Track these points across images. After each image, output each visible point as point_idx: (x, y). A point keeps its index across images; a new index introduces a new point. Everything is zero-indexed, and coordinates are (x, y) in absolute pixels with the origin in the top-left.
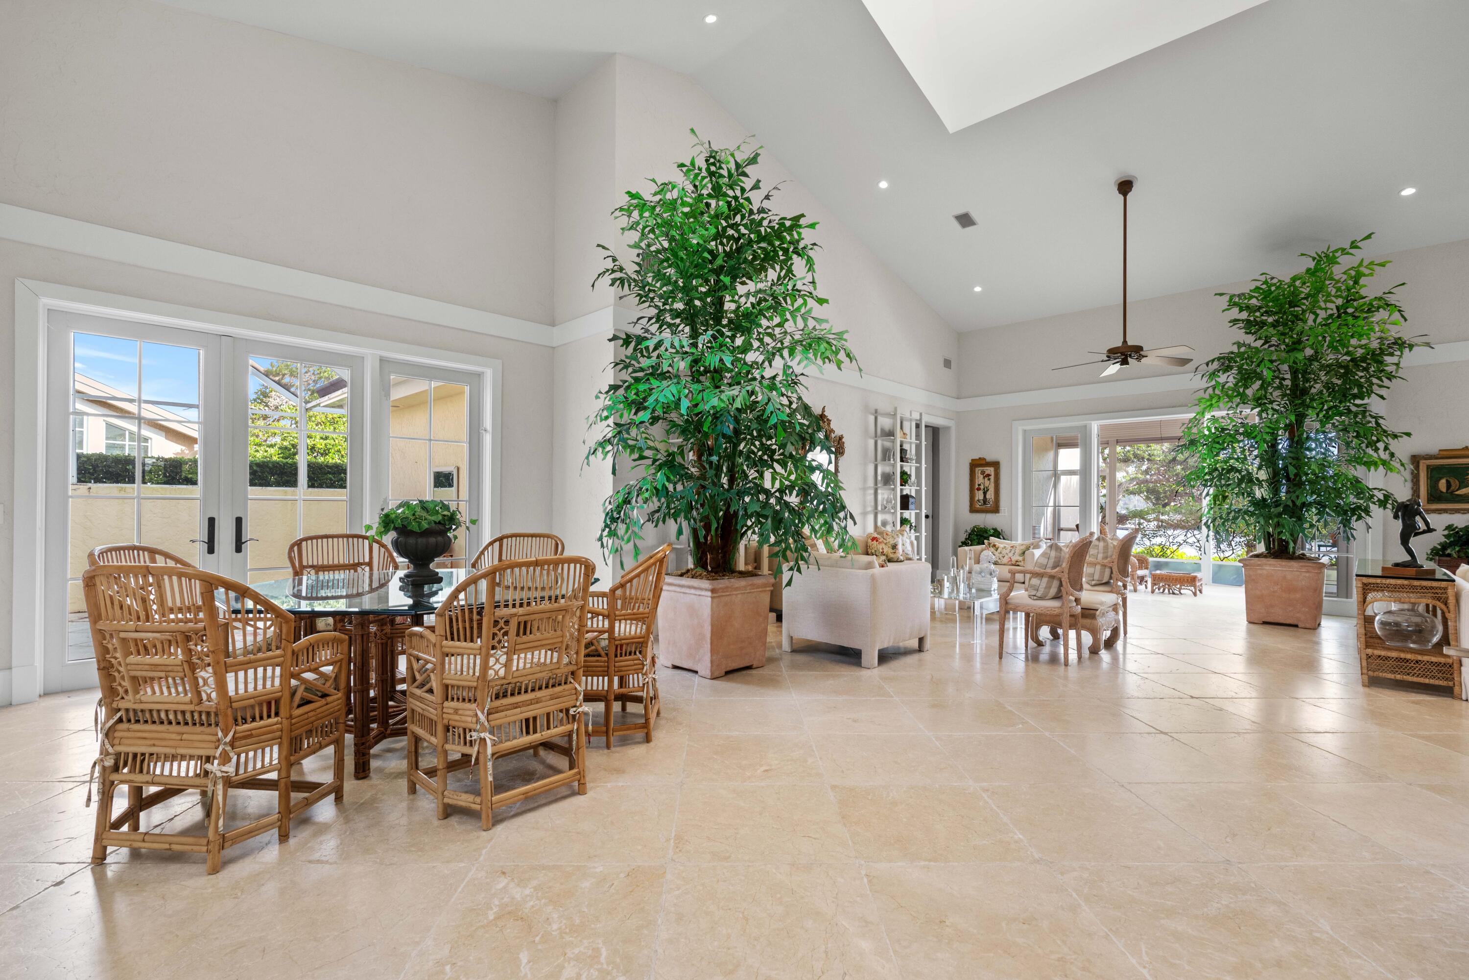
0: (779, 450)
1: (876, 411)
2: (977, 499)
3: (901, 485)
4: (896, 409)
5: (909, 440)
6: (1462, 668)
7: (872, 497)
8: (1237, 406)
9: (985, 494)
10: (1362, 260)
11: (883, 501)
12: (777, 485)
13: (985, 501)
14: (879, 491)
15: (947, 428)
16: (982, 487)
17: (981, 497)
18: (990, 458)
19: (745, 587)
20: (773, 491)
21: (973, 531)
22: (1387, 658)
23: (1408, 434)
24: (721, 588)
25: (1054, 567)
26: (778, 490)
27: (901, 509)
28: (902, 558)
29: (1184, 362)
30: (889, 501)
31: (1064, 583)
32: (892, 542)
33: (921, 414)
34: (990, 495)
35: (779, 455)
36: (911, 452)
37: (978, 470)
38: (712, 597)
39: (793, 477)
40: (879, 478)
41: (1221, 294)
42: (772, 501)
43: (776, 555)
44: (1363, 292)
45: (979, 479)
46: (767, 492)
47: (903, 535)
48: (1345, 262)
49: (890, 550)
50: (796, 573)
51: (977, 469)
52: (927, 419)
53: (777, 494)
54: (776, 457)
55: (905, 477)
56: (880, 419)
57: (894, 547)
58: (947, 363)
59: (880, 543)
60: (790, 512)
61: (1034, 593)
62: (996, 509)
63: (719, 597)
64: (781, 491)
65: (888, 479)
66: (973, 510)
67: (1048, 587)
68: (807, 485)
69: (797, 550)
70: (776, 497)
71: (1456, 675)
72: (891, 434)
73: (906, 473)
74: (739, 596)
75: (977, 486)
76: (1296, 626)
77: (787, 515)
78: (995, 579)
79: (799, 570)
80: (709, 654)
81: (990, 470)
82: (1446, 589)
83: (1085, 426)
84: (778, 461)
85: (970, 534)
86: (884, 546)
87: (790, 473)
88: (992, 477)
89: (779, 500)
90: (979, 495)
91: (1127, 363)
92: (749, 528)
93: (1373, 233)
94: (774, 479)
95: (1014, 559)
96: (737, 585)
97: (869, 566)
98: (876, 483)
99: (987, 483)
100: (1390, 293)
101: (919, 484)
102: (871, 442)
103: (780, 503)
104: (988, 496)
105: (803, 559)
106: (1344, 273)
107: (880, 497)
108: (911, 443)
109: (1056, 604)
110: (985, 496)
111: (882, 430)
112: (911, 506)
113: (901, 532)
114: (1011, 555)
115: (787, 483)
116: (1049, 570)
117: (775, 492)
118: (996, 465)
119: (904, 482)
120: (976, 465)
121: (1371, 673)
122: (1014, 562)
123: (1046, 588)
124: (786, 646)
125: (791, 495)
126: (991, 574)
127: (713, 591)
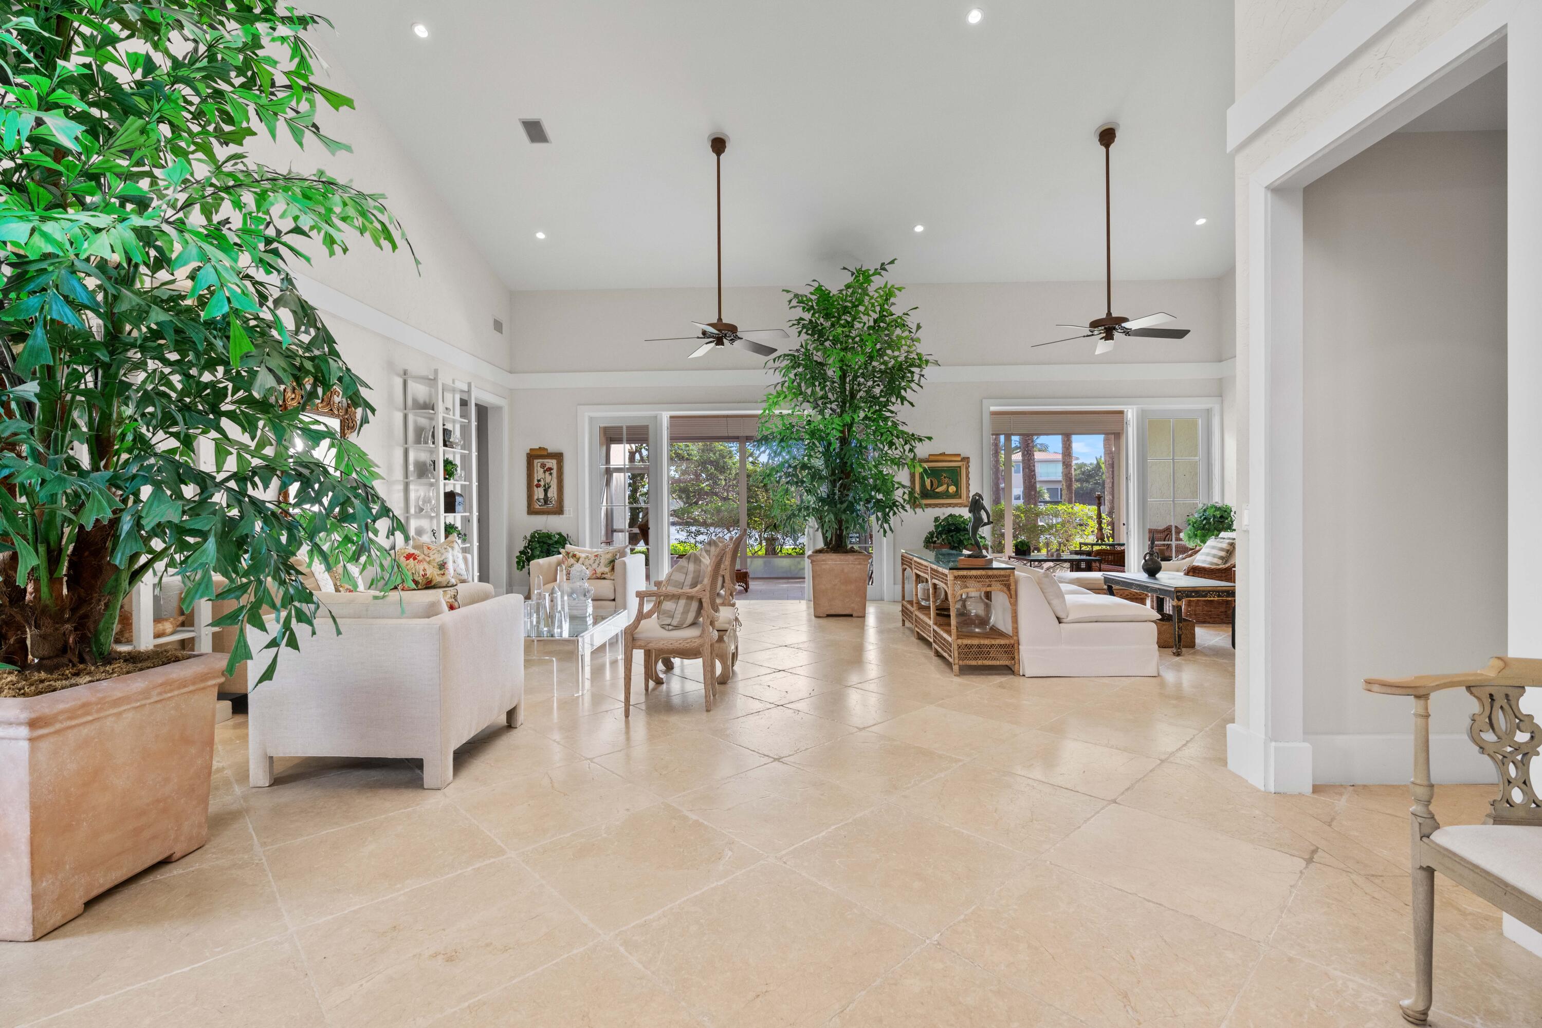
0: (235, 391)
1: (405, 373)
2: (536, 497)
3: (445, 479)
4: (436, 371)
5: (451, 416)
6: (1020, 647)
7: (401, 494)
8: (801, 404)
9: (546, 491)
10: (887, 282)
11: (418, 499)
12: (231, 464)
13: (546, 500)
14: (412, 487)
15: (499, 409)
16: (542, 483)
17: (542, 496)
18: (552, 448)
19: (146, 693)
20: (220, 477)
21: (533, 536)
22: (971, 646)
23: (930, 438)
24: (62, 712)
25: (694, 585)
26: (234, 476)
27: (446, 512)
28: (453, 581)
29: (770, 351)
30: (427, 501)
31: (705, 605)
32: (439, 559)
33: (469, 385)
34: (553, 493)
35: (233, 403)
36: (456, 436)
37: (537, 463)
38: (31, 740)
39: (269, 451)
40: (411, 468)
41: (788, 291)
42: (219, 498)
43: (233, 617)
44: (893, 309)
45: (539, 473)
46: (204, 481)
47: (453, 548)
48: (877, 282)
49: (437, 572)
50: (284, 650)
51: (536, 461)
52: (479, 395)
53: (232, 484)
54: (225, 407)
55: (450, 467)
56: (411, 384)
57: (442, 566)
58: (498, 326)
59: (419, 562)
60: (266, 521)
61: (668, 621)
62: (559, 510)
63: (57, 732)
64: (241, 477)
65: (424, 470)
66: (531, 511)
67: (686, 612)
68: (306, 466)
69: (288, 600)
70: (229, 490)
71: (1016, 654)
72: (428, 406)
73: (451, 463)
74: (130, 715)
75: (536, 482)
76: (851, 616)
77: (258, 525)
78: (590, 600)
79: (293, 643)
80: (27, 882)
81: (552, 463)
82: (1009, 576)
83: (656, 417)
84: (231, 415)
85: (530, 541)
86: (426, 565)
87: (262, 444)
88: (554, 472)
89: (238, 497)
90: (539, 493)
91: (723, 344)
92: (157, 556)
93: (895, 259)
94: (221, 454)
95: (600, 570)
96: (118, 694)
97: (431, 611)
98: (406, 476)
99: (548, 478)
100: (907, 314)
101: (468, 478)
102: (399, 416)
103: (240, 502)
104: (549, 495)
105: (301, 617)
106: (876, 291)
107: (413, 496)
108: (454, 422)
109: (693, 633)
110: (546, 494)
111: (415, 401)
112: (458, 508)
113: (451, 545)
114: (595, 566)
115: (256, 462)
116: (686, 589)
117: (227, 479)
118: (559, 457)
119: (449, 473)
120: (533, 456)
121: (961, 662)
122: (599, 575)
123: (683, 613)
124: (259, 775)
125: (266, 487)
126: (585, 595)
127: (33, 724)
